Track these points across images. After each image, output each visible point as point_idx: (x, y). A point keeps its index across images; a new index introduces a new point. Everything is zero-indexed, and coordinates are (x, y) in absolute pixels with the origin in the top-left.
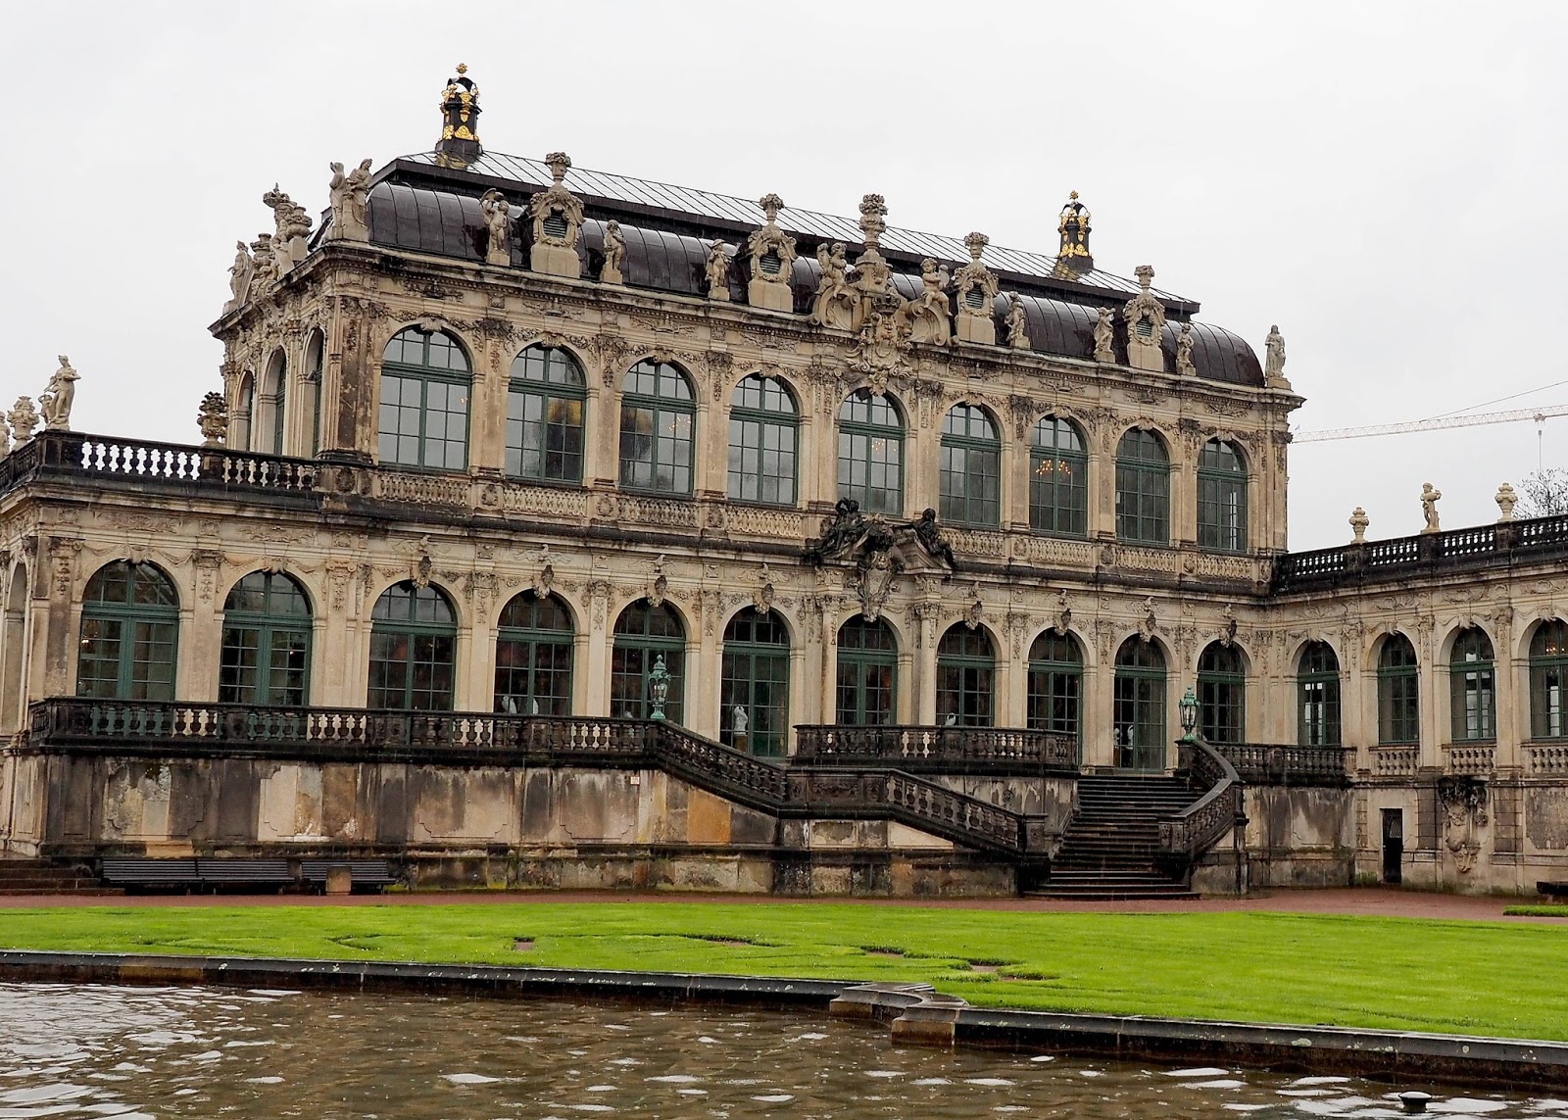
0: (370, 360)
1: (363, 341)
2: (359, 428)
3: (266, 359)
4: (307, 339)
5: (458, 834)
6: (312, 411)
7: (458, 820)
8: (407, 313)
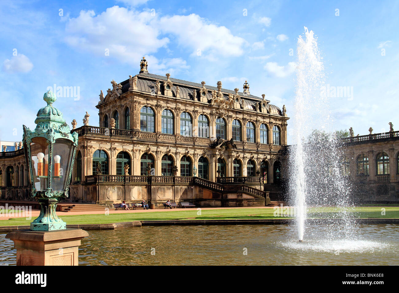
0: (138, 112)
1: (137, 109)
2: (137, 125)
3: (111, 112)
4: (123, 108)
5: (164, 198)
6: (124, 122)
7: (164, 195)
8: (144, 103)
